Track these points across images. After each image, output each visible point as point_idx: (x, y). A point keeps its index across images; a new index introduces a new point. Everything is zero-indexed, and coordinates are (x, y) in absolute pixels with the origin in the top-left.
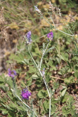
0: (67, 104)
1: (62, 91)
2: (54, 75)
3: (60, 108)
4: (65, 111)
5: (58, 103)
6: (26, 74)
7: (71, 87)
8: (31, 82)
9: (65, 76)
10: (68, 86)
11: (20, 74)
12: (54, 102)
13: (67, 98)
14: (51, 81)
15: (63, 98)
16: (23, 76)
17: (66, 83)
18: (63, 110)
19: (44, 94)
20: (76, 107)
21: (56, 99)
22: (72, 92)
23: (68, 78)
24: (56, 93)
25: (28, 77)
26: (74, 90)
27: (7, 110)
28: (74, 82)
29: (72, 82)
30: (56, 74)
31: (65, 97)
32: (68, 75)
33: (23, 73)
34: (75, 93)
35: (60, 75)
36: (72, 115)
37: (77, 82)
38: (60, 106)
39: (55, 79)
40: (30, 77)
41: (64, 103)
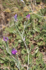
0: (39, 58)
1: (36, 50)
2: (31, 40)
3: (35, 60)
4: (38, 62)
5: (33, 57)
6: (15, 39)
7: (41, 48)
8: (17, 44)
9: (37, 41)
10: (40, 47)
11: (11, 40)
12: (31, 57)
13: (39, 54)
14: (29, 44)
15: (36, 54)
16: (13, 41)
17: (38, 45)
18: (36, 61)
19: (25, 52)
20: (44, 60)
21: (32, 55)
22: (42, 51)
23: (39, 42)
24: (32, 51)
25: (16, 41)
26: (43, 50)
27: (4, 61)
28: (43, 45)
29: (42, 45)
30: (33, 40)
31: (38, 54)
32: (39, 41)
33: (13, 39)
34: (43, 51)
35: (35, 40)
36: (42, 64)
37: (45, 45)
38: (34, 59)
39: (32, 43)
40: (17, 41)
41: (37, 57)
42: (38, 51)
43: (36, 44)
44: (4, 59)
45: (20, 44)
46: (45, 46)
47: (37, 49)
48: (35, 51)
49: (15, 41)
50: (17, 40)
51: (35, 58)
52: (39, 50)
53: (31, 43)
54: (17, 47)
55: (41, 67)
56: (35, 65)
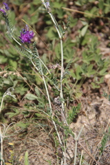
42: (87, 32)
43: (82, 16)
44: (7, 53)
45: (42, 17)
46: (102, 19)
47: (84, 26)
48: (79, 31)
49: (29, 9)
50: (35, 7)
51: (80, 47)
52: (89, 28)
53: (68, 13)
54: (36, 24)
55: (94, 68)
56: (81, 64)
